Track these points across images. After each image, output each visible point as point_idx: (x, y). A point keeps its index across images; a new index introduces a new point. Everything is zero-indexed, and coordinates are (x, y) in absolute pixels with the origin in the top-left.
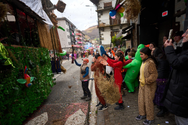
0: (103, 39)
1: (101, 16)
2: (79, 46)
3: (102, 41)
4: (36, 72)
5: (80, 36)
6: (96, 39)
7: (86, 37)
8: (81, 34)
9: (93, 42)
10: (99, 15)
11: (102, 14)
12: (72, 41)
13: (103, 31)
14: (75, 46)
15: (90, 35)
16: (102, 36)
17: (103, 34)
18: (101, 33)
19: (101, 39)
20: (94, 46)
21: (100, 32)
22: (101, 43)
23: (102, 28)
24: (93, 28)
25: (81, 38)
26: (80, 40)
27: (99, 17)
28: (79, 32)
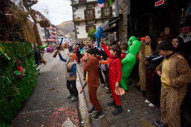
0: (78, 33)
1: (76, 11)
2: (53, 40)
3: (78, 35)
4: (25, 64)
5: (54, 30)
6: (69, 34)
7: (60, 31)
8: (55, 29)
9: (67, 36)
10: (74, 9)
11: (77, 9)
12: (46, 35)
13: (79, 25)
14: (50, 40)
15: (63, 30)
16: (78, 31)
17: (78, 29)
18: (77, 27)
19: (77, 33)
20: (67, 40)
21: (75, 27)
22: (76, 37)
23: (77, 22)
24: (66, 23)
25: (55, 33)
26: (54, 34)
27: (74, 11)
28: (53, 26)
